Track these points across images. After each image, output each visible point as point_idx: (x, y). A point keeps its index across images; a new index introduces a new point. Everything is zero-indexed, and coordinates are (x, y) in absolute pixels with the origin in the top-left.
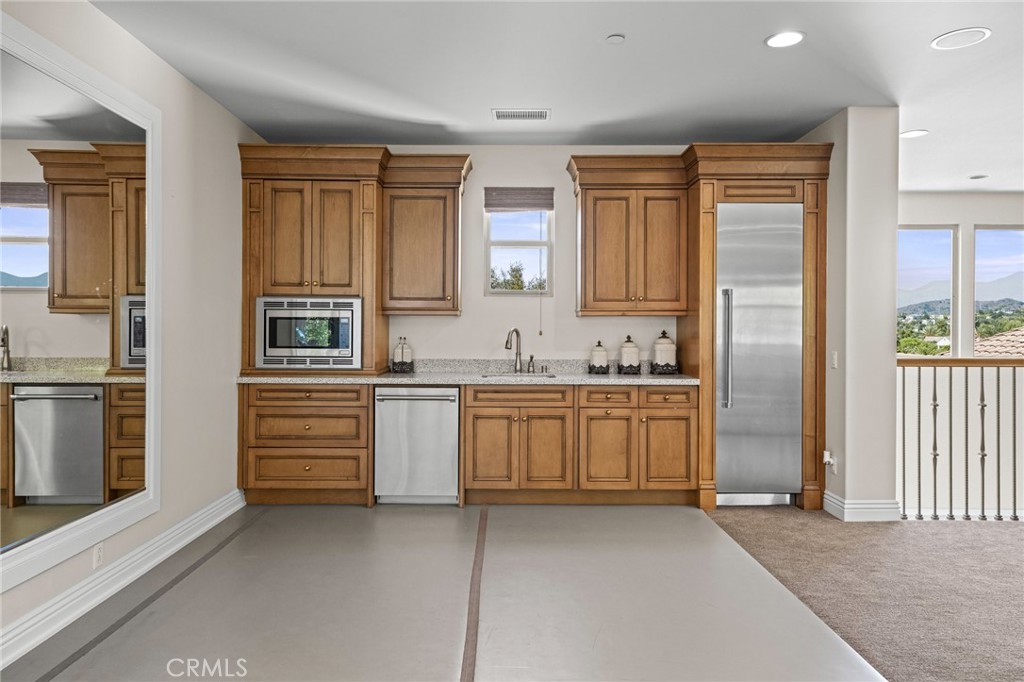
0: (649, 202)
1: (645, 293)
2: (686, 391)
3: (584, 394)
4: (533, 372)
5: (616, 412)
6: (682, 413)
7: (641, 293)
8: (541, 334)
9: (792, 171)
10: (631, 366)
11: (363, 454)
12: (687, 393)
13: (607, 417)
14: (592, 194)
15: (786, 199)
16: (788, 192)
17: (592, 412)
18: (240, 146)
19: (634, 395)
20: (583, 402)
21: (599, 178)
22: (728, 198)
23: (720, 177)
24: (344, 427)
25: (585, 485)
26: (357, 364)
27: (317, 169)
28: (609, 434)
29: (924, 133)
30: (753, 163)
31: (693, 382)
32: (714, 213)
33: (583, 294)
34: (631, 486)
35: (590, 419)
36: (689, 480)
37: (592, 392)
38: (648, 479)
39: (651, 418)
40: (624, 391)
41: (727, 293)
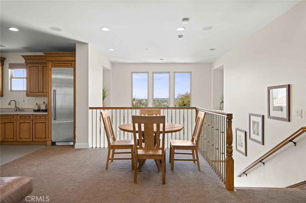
0: (44, 67)
1: (43, 91)
3: (19, 117)
4: (20, 111)
5: (26, 121)
6: (43, 121)
7: (42, 91)
8: (24, 101)
9: (70, 59)
10: (43, 110)
12: (45, 116)
13: (24, 122)
14: (29, 65)
15: (70, 67)
16: (70, 65)
17: (21, 121)
19: (31, 116)
20: (19, 119)
21: (31, 61)
22: (55, 66)
23: (52, 61)
25: (19, 140)
28: (25, 127)
29: (113, 50)
30: (64, 57)
31: (46, 113)
32: (51, 70)
33: (27, 91)
34: (31, 140)
35: (20, 123)
36: (46, 138)
37: (21, 116)
38: (35, 138)
39: (36, 123)
40: (29, 116)
41: (55, 91)
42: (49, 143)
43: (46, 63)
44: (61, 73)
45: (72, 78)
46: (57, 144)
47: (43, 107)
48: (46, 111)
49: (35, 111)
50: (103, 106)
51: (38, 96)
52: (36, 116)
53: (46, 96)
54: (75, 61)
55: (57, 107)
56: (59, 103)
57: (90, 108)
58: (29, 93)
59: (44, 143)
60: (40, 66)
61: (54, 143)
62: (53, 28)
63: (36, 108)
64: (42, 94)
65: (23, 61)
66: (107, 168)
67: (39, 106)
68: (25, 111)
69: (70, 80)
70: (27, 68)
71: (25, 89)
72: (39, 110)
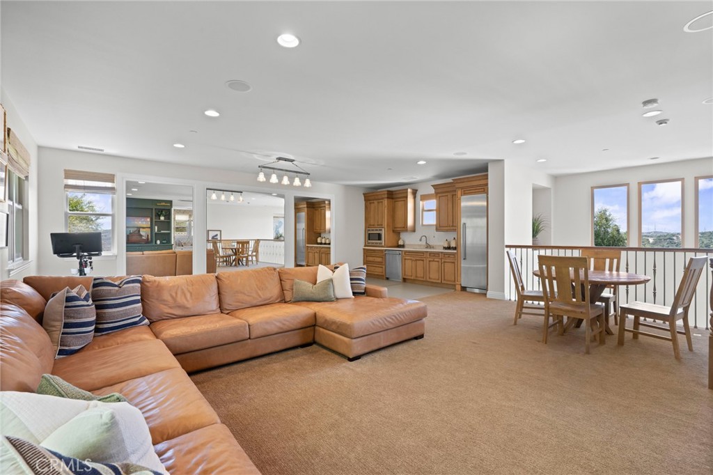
0: (453, 197)
2: (454, 254)
3: (428, 254)
4: (430, 248)
5: (436, 260)
6: (453, 261)
7: (451, 225)
8: (434, 237)
9: (482, 184)
10: (452, 247)
11: (384, 266)
13: (434, 261)
14: (439, 195)
15: (482, 192)
16: (482, 190)
17: (430, 259)
18: (364, 194)
19: (441, 254)
20: (428, 256)
21: (440, 191)
22: (465, 194)
23: (462, 188)
24: (379, 260)
25: (428, 280)
26: (383, 244)
27: (376, 197)
28: (434, 266)
30: (475, 182)
31: (455, 251)
32: (460, 199)
33: (436, 225)
34: (440, 281)
35: (430, 261)
36: (455, 281)
37: (431, 253)
38: (444, 280)
39: (445, 262)
40: (438, 253)
41: (465, 224)
42: (458, 287)
43: (455, 191)
44: (473, 200)
45: (485, 204)
46: (468, 289)
47: (453, 245)
48: (455, 248)
49: (445, 248)
50: (533, 243)
51: (447, 231)
52: (445, 254)
53: (455, 230)
54: (487, 184)
55: (467, 245)
56: (469, 240)
57: (507, 246)
58: (439, 228)
59: (453, 287)
60: (450, 195)
61: (464, 289)
62: (457, 154)
63: (446, 246)
64: (452, 228)
65: (432, 191)
66: (515, 324)
67: (449, 243)
68: (435, 249)
69: (482, 207)
70: (436, 198)
71: (435, 223)
72: (449, 248)
